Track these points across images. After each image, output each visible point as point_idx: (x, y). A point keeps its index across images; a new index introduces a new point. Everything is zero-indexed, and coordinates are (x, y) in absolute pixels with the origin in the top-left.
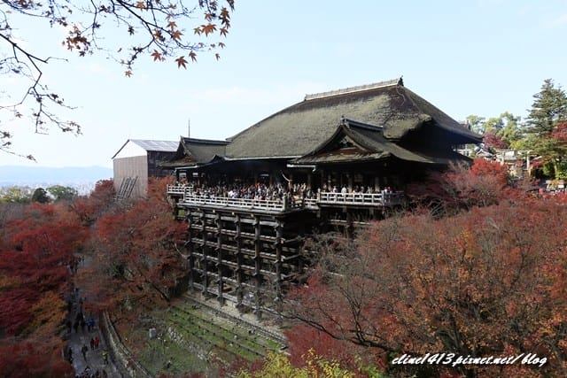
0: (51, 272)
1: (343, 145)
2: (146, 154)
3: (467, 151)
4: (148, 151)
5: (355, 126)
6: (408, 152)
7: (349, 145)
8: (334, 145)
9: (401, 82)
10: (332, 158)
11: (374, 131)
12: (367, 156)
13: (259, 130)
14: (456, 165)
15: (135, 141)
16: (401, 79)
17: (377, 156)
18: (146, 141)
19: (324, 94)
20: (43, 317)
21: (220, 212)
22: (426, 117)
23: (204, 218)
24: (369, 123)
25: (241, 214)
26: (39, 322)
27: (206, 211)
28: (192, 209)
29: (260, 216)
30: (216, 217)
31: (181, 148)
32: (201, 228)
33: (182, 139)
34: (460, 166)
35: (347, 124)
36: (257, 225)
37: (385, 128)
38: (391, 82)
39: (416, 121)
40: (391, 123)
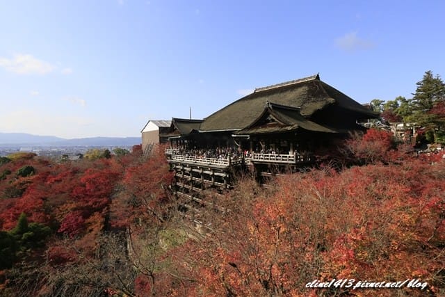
0: (100, 200)
1: (268, 121)
2: (158, 129)
3: (369, 124)
4: (160, 128)
5: (276, 108)
6: (317, 125)
7: (273, 120)
8: (262, 121)
9: (318, 77)
10: (261, 130)
11: (293, 111)
12: (283, 129)
13: (223, 112)
14: (353, 134)
15: (153, 121)
16: (318, 75)
17: (289, 128)
18: (159, 121)
19: (267, 87)
20: (90, 228)
21: (192, 166)
22: (331, 100)
23: (183, 170)
24: (292, 106)
25: (204, 168)
26: (88, 231)
27: (184, 165)
28: (177, 164)
29: (214, 170)
30: (189, 169)
31: (172, 125)
32: (181, 176)
33: (174, 119)
34: (356, 134)
35: (270, 106)
36: (213, 175)
37: (302, 109)
38: (311, 77)
39: (324, 103)
40: (306, 105)
